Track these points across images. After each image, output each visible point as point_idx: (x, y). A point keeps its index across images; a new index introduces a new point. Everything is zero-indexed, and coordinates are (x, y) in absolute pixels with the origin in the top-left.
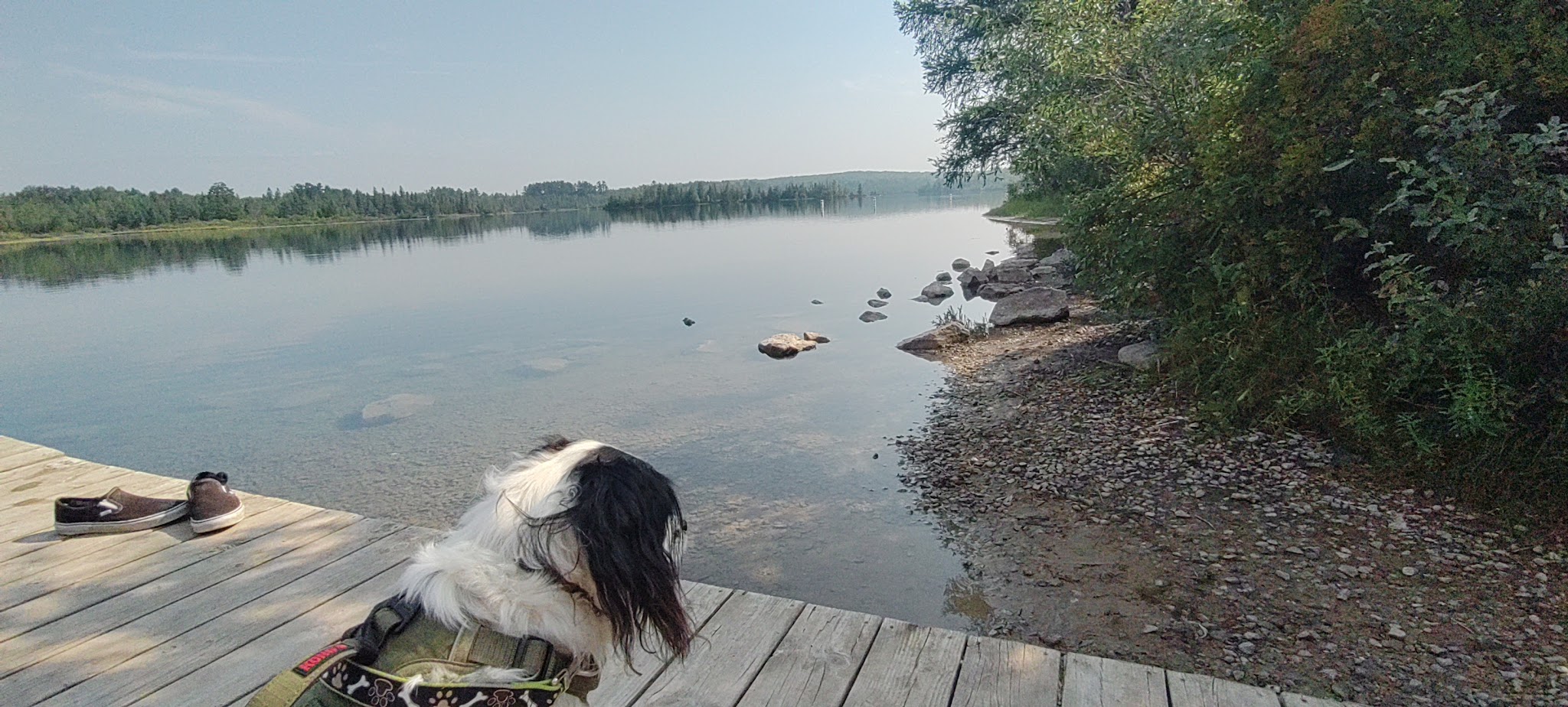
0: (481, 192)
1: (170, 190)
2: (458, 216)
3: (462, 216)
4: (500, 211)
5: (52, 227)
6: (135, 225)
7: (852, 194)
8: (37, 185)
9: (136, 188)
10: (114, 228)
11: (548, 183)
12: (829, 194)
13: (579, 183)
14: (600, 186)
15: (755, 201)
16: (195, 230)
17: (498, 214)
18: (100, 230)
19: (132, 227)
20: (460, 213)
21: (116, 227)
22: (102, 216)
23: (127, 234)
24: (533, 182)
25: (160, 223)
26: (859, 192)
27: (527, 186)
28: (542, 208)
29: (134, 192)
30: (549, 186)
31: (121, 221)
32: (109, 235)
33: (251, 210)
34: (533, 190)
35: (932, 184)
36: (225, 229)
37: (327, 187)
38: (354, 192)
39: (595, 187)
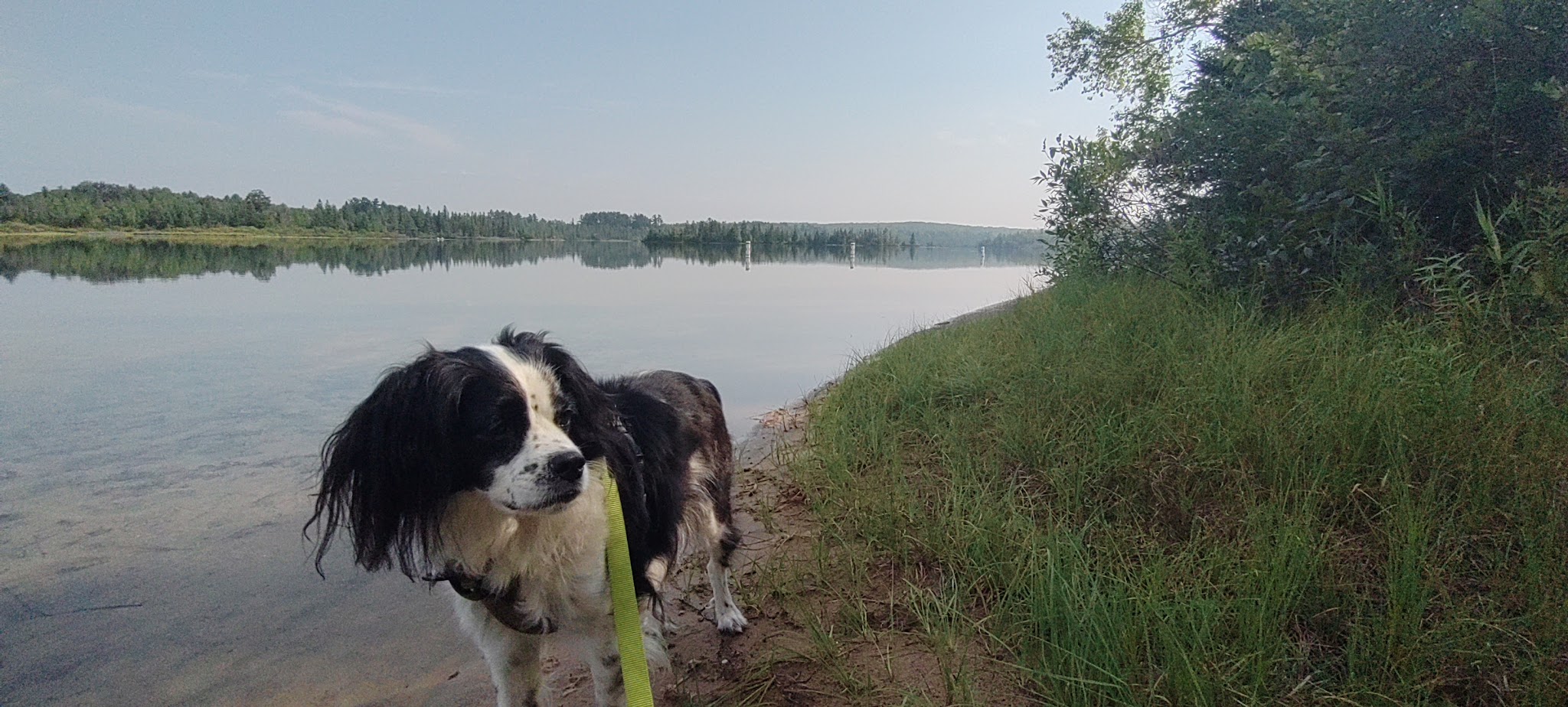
0: (539, 219)
1: (230, 196)
2: (497, 240)
3: (502, 239)
4: (549, 237)
5: (80, 222)
6: (162, 227)
7: (903, 244)
8: (94, 181)
9: (193, 192)
10: (142, 227)
11: (604, 213)
12: (878, 242)
13: (635, 215)
14: (655, 220)
15: (800, 244)
16: (220, 236)
17: (547, 240)
18: (127, 228)
19: (158, 228)
20: (500, 236)
21: (144, 227)
22: (132, 215)
23: (152, 235)
24: (590, 212)
25: (187, 226)
26: (912, 242)
27: (584, 214)
28: (593, 238)
29: (191, 195)
30: (604, 216)
31: (149, 221)
32: (137, 235)
33: (283, 220)
34: (590, 219)
35: (992, 239)
36: (249, 237)
37: (383, 203)
38: (409, 210)
39: (650, 221)
